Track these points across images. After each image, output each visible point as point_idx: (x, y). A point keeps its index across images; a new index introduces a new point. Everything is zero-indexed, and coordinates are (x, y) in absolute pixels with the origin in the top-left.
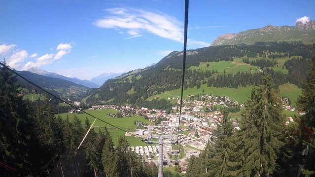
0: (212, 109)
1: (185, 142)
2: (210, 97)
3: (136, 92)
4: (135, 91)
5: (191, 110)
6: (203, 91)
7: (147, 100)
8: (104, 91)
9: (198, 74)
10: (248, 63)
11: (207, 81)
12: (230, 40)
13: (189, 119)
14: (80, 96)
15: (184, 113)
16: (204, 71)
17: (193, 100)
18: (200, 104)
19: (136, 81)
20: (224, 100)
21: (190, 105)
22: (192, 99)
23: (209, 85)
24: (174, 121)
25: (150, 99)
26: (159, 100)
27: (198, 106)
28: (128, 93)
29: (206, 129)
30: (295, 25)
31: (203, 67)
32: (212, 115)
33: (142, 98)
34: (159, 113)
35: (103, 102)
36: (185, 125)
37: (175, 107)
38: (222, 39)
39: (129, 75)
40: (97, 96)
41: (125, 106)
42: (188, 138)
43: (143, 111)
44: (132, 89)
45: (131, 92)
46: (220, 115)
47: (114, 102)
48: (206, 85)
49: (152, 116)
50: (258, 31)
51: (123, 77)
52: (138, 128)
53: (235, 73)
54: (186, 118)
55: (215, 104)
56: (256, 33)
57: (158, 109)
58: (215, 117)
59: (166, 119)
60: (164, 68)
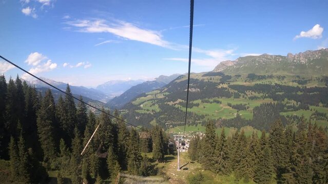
3: (158, 124)
6: (199, 129)
10: (231, 106)
19: (156, 113)
23: (202, 125)
26: (174, 133)
28: (151, 123)
30: (286, 56)
31: (201, 108)
38: (223, 65)
44: (154, 121)
56: (253, 61)
60: (175, 104)
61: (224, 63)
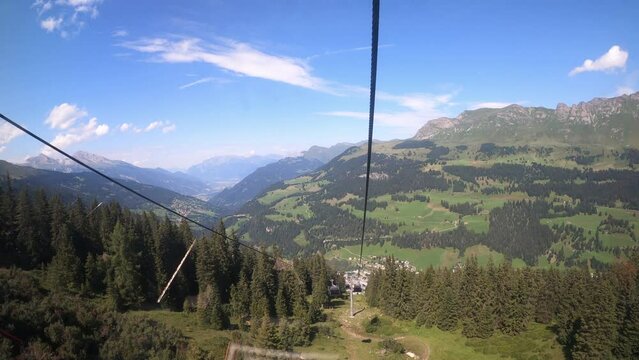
3: (309, 242)
6: (386, 252)
8: (257, 231)
9: (382, 227)
10: (447, 207)
11: (392, 238)
19: (305, 220)
28: (295, 240)
31: (391, 211)
33: (319, 252)
38: (434, 126)
44: (302, 235)
45: (301, 240)
48: (390, 243)
56: (490, 118)
60: (341, 204)
61: (436, 123)
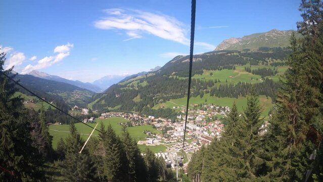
0: (213, 118)
1: (188, 149)
2: (212, 107)
3: (142, 100)
4: (141, 98)
5: (194, 119)
6: (206, 101)
7: (153, 108)
8: (110, 97)
9: (202, 84)
10: (250, 72)
11: (210, 90)
12: (234, 44)
13: (192, 128)
14: (84, 101)
15: (188, 122)
16: (207, 81)
17: (196, 110)
18: (203, 114)
19: (142, 88)
20: (224, 109)
21: (193, 114)
22: (195, 108)
23: (212, 95)
24: (178, 130)
25: (156, 108)
26: (164, 109)
27: (201, 115)
28: (133, 100)
29: (207, 138)
31: (206, 76)
32: (213, 125)
33: (148, 106)
34: (165, 122)
35: (110, 109)
36: (188, 134)
37: (179, 116)
39: (134, 81)
40: (103, 102)
41: (132, 114)
42: (191, 146)
43: (150, 119)
44: (139, 97)
45: (137, 99)
46: (220, 124)
47: (121, 109)
48: (209, 94)
49: (158, 125)
50: (263, 35)
51: (128, 82)
52: (148, 137)
53: (236, 83)
54: (190, 127)
55: (216, 113)
56: (261, 37)
57: (164, 117)
58: (216, 126)
59: (171, 129)
60: (169, 76)
61: (227, 41)
